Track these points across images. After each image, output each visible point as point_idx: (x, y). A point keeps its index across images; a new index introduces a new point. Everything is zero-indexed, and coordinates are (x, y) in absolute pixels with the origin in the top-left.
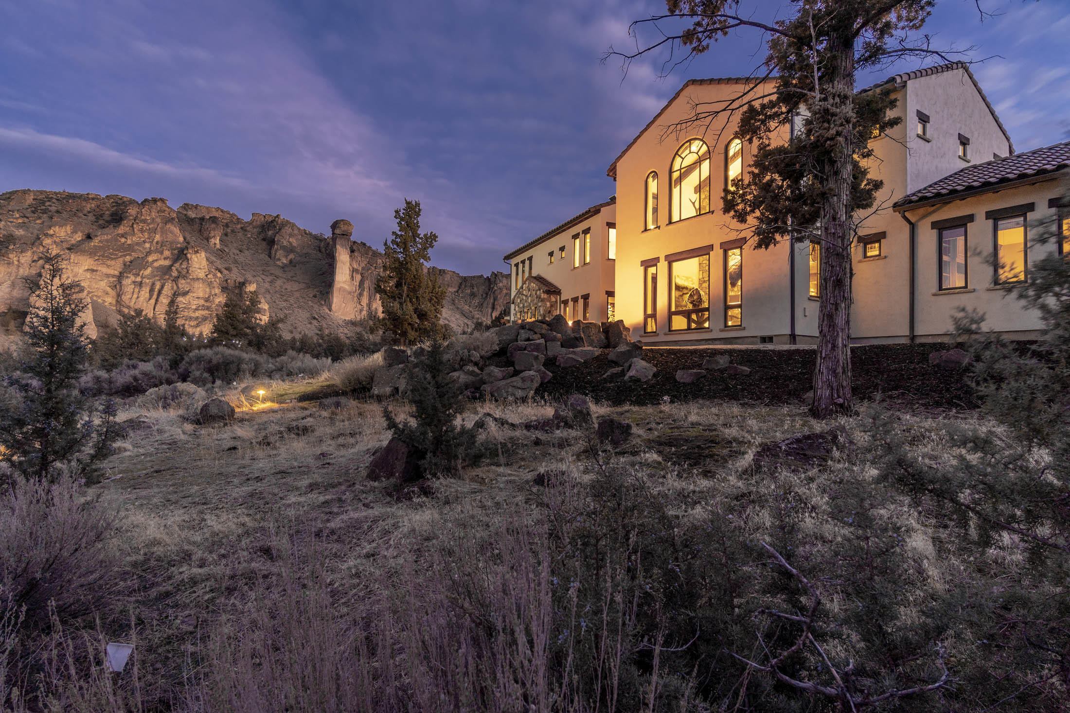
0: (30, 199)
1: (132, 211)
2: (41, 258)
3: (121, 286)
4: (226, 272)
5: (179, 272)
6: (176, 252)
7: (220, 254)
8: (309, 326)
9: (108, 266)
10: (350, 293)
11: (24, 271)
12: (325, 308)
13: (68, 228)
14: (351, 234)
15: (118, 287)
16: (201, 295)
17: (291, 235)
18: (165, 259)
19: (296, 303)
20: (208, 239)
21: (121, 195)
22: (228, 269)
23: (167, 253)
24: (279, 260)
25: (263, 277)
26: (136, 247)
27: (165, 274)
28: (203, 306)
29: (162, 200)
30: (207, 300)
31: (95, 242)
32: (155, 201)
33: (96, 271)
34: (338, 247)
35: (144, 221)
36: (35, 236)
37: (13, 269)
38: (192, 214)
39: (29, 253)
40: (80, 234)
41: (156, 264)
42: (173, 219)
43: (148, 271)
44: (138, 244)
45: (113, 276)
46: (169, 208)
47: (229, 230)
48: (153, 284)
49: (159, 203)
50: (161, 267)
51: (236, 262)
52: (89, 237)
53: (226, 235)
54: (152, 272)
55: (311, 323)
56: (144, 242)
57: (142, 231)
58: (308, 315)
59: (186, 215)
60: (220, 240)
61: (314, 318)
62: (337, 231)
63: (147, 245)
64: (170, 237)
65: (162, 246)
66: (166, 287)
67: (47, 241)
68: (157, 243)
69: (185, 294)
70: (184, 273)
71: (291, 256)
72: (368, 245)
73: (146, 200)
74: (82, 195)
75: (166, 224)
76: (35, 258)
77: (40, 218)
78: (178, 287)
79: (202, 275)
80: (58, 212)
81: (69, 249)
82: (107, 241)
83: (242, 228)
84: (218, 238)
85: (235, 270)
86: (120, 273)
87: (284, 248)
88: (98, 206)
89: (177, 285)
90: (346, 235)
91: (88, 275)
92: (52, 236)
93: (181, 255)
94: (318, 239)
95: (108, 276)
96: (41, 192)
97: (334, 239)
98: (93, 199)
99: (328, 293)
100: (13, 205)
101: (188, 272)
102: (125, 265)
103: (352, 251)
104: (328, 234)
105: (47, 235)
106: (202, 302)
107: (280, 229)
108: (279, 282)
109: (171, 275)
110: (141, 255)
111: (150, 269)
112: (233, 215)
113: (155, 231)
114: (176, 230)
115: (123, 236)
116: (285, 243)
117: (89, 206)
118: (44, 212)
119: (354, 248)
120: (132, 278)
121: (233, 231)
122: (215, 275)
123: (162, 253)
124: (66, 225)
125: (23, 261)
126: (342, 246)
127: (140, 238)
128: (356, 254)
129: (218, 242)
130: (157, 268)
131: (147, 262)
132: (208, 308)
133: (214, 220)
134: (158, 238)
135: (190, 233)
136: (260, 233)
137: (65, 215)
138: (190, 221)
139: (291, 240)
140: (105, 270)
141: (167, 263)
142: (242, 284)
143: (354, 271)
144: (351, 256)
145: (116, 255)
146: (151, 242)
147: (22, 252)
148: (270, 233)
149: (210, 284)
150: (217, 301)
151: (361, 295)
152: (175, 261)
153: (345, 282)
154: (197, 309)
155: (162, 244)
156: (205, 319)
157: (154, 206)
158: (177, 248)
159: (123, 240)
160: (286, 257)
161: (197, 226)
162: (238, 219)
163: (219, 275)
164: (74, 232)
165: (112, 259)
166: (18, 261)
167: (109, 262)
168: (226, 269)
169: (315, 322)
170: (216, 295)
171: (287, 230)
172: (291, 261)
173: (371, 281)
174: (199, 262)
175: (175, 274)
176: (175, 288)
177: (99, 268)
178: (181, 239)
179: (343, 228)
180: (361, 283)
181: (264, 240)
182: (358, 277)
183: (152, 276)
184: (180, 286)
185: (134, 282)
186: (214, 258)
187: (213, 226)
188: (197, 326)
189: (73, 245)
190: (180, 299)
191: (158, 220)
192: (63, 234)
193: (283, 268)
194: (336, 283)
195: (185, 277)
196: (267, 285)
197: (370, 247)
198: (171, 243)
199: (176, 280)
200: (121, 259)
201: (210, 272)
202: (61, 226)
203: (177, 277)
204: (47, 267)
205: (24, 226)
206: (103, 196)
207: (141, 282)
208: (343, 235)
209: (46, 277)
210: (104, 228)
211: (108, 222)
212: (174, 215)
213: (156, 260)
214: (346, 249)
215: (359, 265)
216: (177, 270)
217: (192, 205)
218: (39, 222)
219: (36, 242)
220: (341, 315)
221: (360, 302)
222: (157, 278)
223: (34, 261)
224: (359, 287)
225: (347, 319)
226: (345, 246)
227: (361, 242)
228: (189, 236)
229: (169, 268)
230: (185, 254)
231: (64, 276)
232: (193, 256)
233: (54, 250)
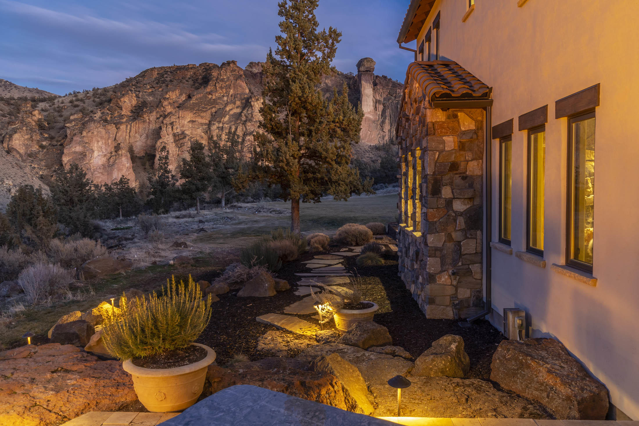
0: (155, 74)
1: (215, 74)
2: (161, 116)
3: (210, 131)
5: (247, 117)
6: (244, 101)
9: (202, 117)
10: (374, 122)
11: (153, 126)
13: (177, 92)
14: (373, 69)
15: (208, 132)
18: (237, 107)
21: (208, 62)
23: (238, 103)
26: (219, 101)
27: (238, 120)
29: (234, 62)
31: (193, 100)
32: (229, 63)
33: (195, 121)
34: (363, 82)
35: (223, 80)
36: (158, 100)
37: (146, 125)
38: (255, 70)
39: (154, 113)
40: (184, 95)
41: (232, 113)
42: (241, 76)
43: (227, 118)
44: (219, 98)
45: (205, 124)
46: (238, 67)
48: (230, 128)
49: (231, 65)
50: (235, 114)
52: (189, 97)
54: (229, 118)
56: (223, 96)
57: (221, 88)
59: (251, 72)
62: (362, 69)
63: (225, 98)
64: (240, 90)
65: (235, 98)
66: (238, 129)
67: (165, 103)
68: (232, 96)
69: (251, 133)
70: (250, 117)
72: (389, 78)
73: (223, 64)
74: (185, 67)
75: (236, 80)
76: (158, 116)
77: (161, 87)
78: (246, 129)
80: (171, 81)
81: (178, 107)
82: (200, 98)
86: (210, 121)
88: (194, 73)
89: (245, 127)
90: (369, 71)
91: (190, 125)
92: (168, 99)
93: (247, 103)
94: (348, 77)
95: (202, 124)
96: (161, 68)
97: (359, 76)
98: (191, 68)
100: (146, 80)
101: (252, 115)
102: (212, 115)
103: (375, 84)
104: (355, 73)
105: (165, 99)
109: (241, 120)
110: (222, 107)
111: (228, 116)
113: (229, 87)
114: (244, 85)
115: (210, 93)
117: (189, 74)
118: (163, 82)
119: (377, 81)
120: (217, 124)
123: (235, 103)
124: (175, 90)
125: (151, 119)
126: (366, 81)
127: (220, 93)
128: (378, 87)
130: (233, 115)
131: (226, 111)
134: (232, 92)
135: (254, 86)
137: (175, 82)
138: (254, 76)
139: (326, 81)
140: (200, 120)
141: (238, 110)
143: (377, 102)
144: (374, 89)
145: (206, 108)
146: (228, 96)
147: (150, 113)
151: (383, 122)
152: (244, 109)
153: (369, 113)
155: (235, 96)
157: (228, 68)
158: (245, 98)
159: (210, 96)
161: (258, 79)
164: (181, 94)
165: (204, 111)
166: (149, 119)
167: (202, 114)
173: (392, 110)
175: (244, 118)
176: (244, 130)
177: (197, 119)
178: (247, 91)
179: (367, 65)
180: (383, 113)
182: (381, 107)
183: (230, 121)
184: (248, 128)
185: (218, 128)
189: (180, 104)
191: (232, 78)
192: (174, 97)
194: (363, 114)
195: (250, 121)
197: (390, 79)
198: (240, 95)
199: (244, 123)
200: (209, 111)
202: (173, 91)
203: (246, 121)
204: (165, 122)
205: (152, 94)
206: (198, 65)
207: (222, 127)
208: (367, 71)
209: (164, 129)
210: (198, 89)
211: (201, 84)
212: (242, 73)
213: (231, 109)
214: (370, 83)
215: (381, 96)
216: (245, 115)
217: (255, 63)
218: (160, 90)
219: (159, 104)
220: (368, 141)
221: (382, 129)
222: (233, 123)
223: (158, 118)
224: (382, 115)
225: (372, 145)
226: (369, 81)
227: (383, 76)
228: (252, 88)
229: (240, 114)
230: (250, 103)
231: (175, 127)
232: (255, 103)
233: (169, 109)
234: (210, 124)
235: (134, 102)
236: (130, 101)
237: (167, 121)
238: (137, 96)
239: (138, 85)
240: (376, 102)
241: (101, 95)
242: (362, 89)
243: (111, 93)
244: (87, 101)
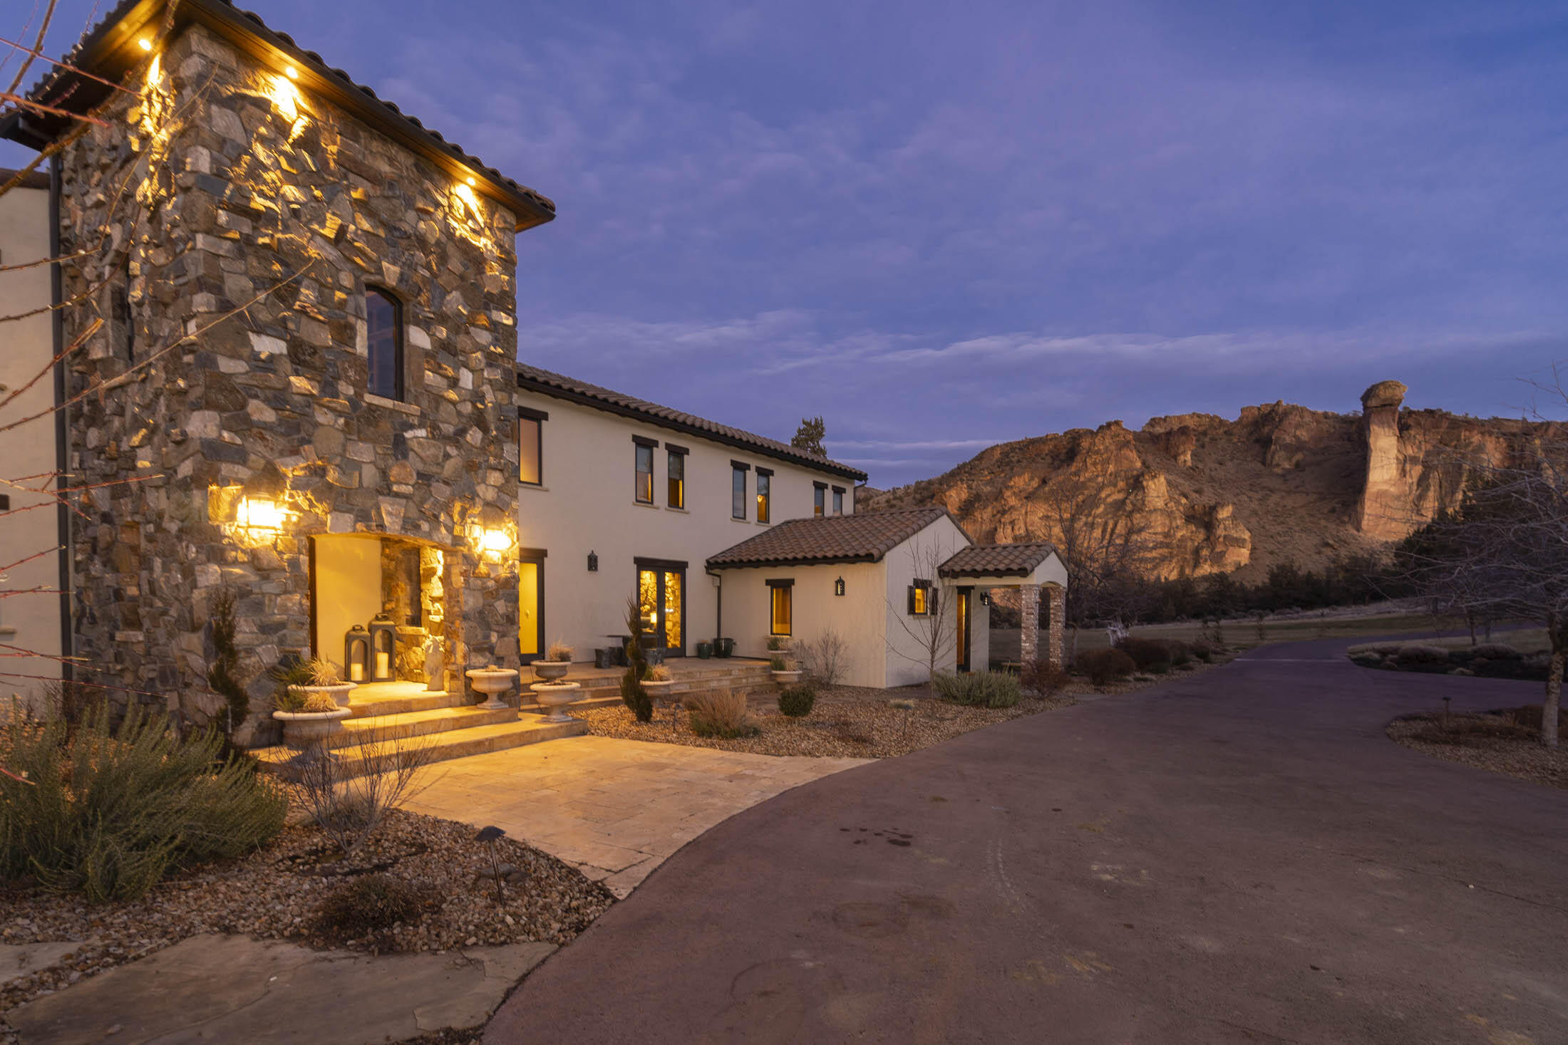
0: (997, 454)
1: (1085, 444)
2: (998, 512)
4: (1195, 495)
5: (1134, 505)
6: (1132, 481)
7: (1192, 473)
8: (1316, 557)
9: (1062, 510)
10: (1398, 498)
11: (986, 527)
12: (1349, 527)
13: (1026, 476)
14: (1399, 401)
16: (1159, 530)
17: (1298, 426)
18: (1119, 492)
19: (1298, 525)
20: (1175, 457)
21: (1077, 427)
22: (1199, 492)
23: (1121, 484)
24: (1278, 465)
25: (1251, 494)
26: (1089, 484)
27: (1119, 510)
28: (1162, 542)
29: (1117, 423)
30: (1166, 535)
31: (1050, 486)
32: (1109, 425)
33: (1050, 517)
34: (1374, 427)
35: (1097, 452)
36: (998, 490)
37: (978, 526)
38: (1159, 430)
39: (989, 509)
40: (1037, 480)
41: (1109, 500)
42: (1129, 442)
43: (1101, 510)
44: (1090, 480)
45: (1066, 520)
46: (1124, 429)
47: (1207, 440)
48: (1106, 523)
49: (1113, 428)
50: (1116, 502)
51: (1212, 479)
52: (1044, 482)
53: (1203, 446)
54: (1105, 509)
55: (1319, 553)
56: (1097, 476)
57: (1095, 464)
58: (1316, 540)
59: (1150, 433)
60: (1193, 455)
61: (1327, 545)
62: (1373, 403)
63: (1100, 479)
64: (1125, 464)
65: (1116, 477)
66: (1119, 525)
67: (1008, 493)
68: (1111, 475)
69: (1140, 530)
70: (1139, 504)
71: (1299, 456)
72: (1441, 412)
73: (1101, 427)
74: (1041, 439)
75: (1120, 450)
77: (1003, 471)
78: (1133, 523)
79: (1160, 504)
80: (1019, 461)
81: (1026, 498)
82: (1061, 482)
83: (1225, 432)
84: (1189, 453)
85: (1208, 491)
86: (1073, 516)
87: (1286, 447)
88: (1055, 446)
90: (1389, 405)
91: (1043, 523)
92: (1012, 487)
93: (1136, 484)
94: (1346, 420)
95: (1061, 521)
96: (1006, 445)
97: (1366, 416)
98: (1051, 440)
99: (1355, 502)
100: (985, 463)
101: (1144, 501)
102: (1077, 506)
103: (1404, 428)
104: (1359, 412)
105: (1007, 488)
106: (1160, 538)
107: (1281, 421)
108: (1275, 498)
109: (1125, 510)
110: (1094, 492)
111: (1102, 506)
112: (1212, 419)
113: (1108, 461)
114: (1133, 455)
115: (1076, 474)
116: (1288, 439)
117: (1047, 448)
118: (1007, 464)
119: (1409, 422)
120: (1084, 519)
121: (1213, 440)
122: (1178, 503)
123: (1115, 486)
124: (1024, 473)
126: (1382, 425)
127: (1093, 472)
128: (1413, 432)
129: (1188, 457)
130: (1111, 504)
131: (1100, 499)
132: (1168, 546)
133: (1184, 431)
134: (1111, 468)
135: (1153, 455)
136: (1251, 433)
137: (1024, 463)
138: (1154, 439)
139: (1298, 433)
140: (1058, 515)
141: (1120, 496)
142: (1213, 509)
144: (1400, 437)
145: (1069, 496)
146: (1104, 475)
147: (985, 508)
148: (1266, 430)
149: (1170, 515)
150: (1179, 534)
151: (1421, 497)
152: (1130, 492)
153: (1387, 481)
154: (1154, 548)
155: (1116, 475)
156: (1163, 559)
157: (1108, 432)
158: (1133, 476)
159: (1076, 478)
160: (1290, 459)
161: (1161, 444)
162: (1221, 421)
163: (1184, 501)
164: (1032, 479)
165: (1066, 501)
166: (982, 518)
167: (1062, 506)
168: (1196, 492)
169: (1328, 551)
170: (1177, 527)
171: (1293, 419)
172: (1297, 465)
174: (1157, 489)
175: (1129, 507)
176: (1129, 524)
177: (1053, 514)
178: (1139, 464)
179: (1383, 394)
180: (1423, 481)
181: (1257, 441)
182: (1417, 470)
183: (1105, 514)
184: (1135, 522)
185: (1086, 524)
186: (1181, 481)
187: (1183, 438)
188: (1155, 568)
189: (1030, 493)
190: (1135, 537)
191: (1113, 447)
192: (1022, 483)
193: (1283, 476)
194: (1369, 485)
195: (1140, 510)
196: (1254, 505)
197: (1445, 415)
198: (1126, 472)
199: (1130, 515)
200: (1074, 500)
201: (1171, 498)
202: (1020, 476)
203: (1132, 512)
204: (1003, 520)
205: (991, 482)
206: (1061, 433)
207: (1093, 523)
208: (1385, 405)
209: (1000, 530)
210: (1059, 468)
211: (1063, 461)
212: (1130, 437)
213: (1110, 495)
214: (1390, 427)
215: (1419, 448)
216: (1132, 503)
217: (1160, 419)
218: (1002, 475)
219: (999, 496)
220: (1380, 534)
221: (1418, 510)
222: (1110, 516)
223: (994, 516)
224: (1419, 485)
225: (1390, 540)
226: (1388, 423)
227: (1426, 410)
228: (1150, 458)
229: (1123, 502)
230: (1141, 482)
231: (1016, 528)
232: (1150, 483)
233: (1013, 501)
234: (1073, 519)
235: (964, 496)
236: (958, 494)
237: (1006, 518)
238: (970, 487)
239: (973, 472)
240: (1405, 461)
241: (924, 489)
242: (1372, 440)
243: (936, 485)
244: (906, 499)
